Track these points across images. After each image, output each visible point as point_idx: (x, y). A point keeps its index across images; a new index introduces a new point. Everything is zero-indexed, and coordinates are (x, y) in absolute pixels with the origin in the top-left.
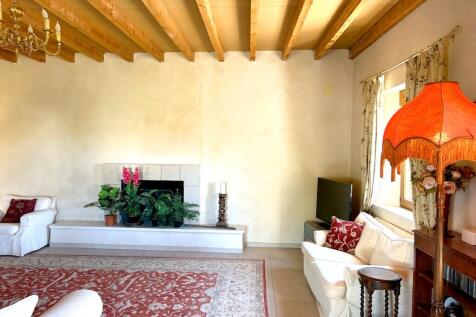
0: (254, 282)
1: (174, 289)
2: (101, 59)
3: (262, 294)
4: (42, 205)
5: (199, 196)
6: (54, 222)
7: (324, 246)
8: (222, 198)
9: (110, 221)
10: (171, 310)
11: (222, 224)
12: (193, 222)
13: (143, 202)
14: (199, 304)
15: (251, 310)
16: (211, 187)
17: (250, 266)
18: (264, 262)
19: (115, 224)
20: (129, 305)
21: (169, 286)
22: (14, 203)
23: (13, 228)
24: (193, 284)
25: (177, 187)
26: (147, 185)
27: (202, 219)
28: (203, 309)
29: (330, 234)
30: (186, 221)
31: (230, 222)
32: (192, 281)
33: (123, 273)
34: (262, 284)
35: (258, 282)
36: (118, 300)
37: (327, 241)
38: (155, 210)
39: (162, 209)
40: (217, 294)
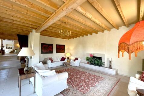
0: (113, 83)
1: (93, 78)
2: (87, 35)
3: (113, 87)
4: (79, 59)
5: (105, 60)
6: (81, 62)
7: (139, 79)
8: (110, 62)
9: (88, 63)
10: (89, 82)
11: (110, 67)
12: (104, 66)
13: (93, 60)
14: (96, 83)
15: (107, 89)
16: (108, 59)
17: (115, 79)
18: (120, 79)
19: (89, 64)
20: (83, 78)
21: (93, 77)
22: (75, 58)
23: (74, 62)
24: (97, 79)
25: (100, 58)
26: (94, 57)
27: (106, 66)
28: (96, 84)
29: (141, 76)
30: (102, 66)
31: (113, 67)
32: (98, 78)
33: (87, 73)
34: (115, 84)
35: (114, 83)
36: (82, 77)
37: (140, 78)
38: (95, 62)
39: (96, 62)
40: (101, 82)
